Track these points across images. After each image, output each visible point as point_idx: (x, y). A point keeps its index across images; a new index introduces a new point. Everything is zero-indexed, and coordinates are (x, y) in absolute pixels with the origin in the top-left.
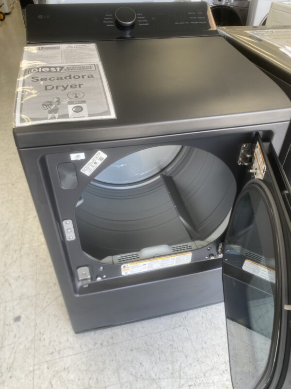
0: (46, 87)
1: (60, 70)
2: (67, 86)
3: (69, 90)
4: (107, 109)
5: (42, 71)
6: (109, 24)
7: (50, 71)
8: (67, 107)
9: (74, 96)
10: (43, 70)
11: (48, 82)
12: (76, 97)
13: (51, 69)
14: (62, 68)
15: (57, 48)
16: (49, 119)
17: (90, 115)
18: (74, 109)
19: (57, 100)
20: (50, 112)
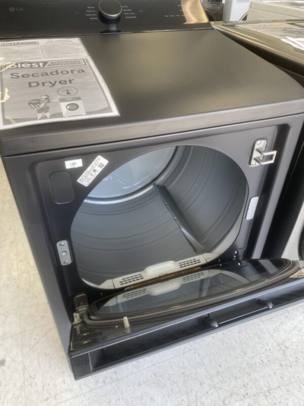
0: (30, 84)
1: (44, 66)
2: (56, 82)
3: (58, 86)
4: (107, 106)
5: (22, 67)
6: (92, 17)
7: (31, 66)
8: (59, 106)
9: (66, 92)
10: (23, 65)
11: (31, 79)
12: (68, 93)
13: (32, 64)
14: (45, 63)
15: (35, 43)
16: (40, 119)
17: (88, 113)
18: (68, 107)
19: (45, 97)
20: (40, 111)
